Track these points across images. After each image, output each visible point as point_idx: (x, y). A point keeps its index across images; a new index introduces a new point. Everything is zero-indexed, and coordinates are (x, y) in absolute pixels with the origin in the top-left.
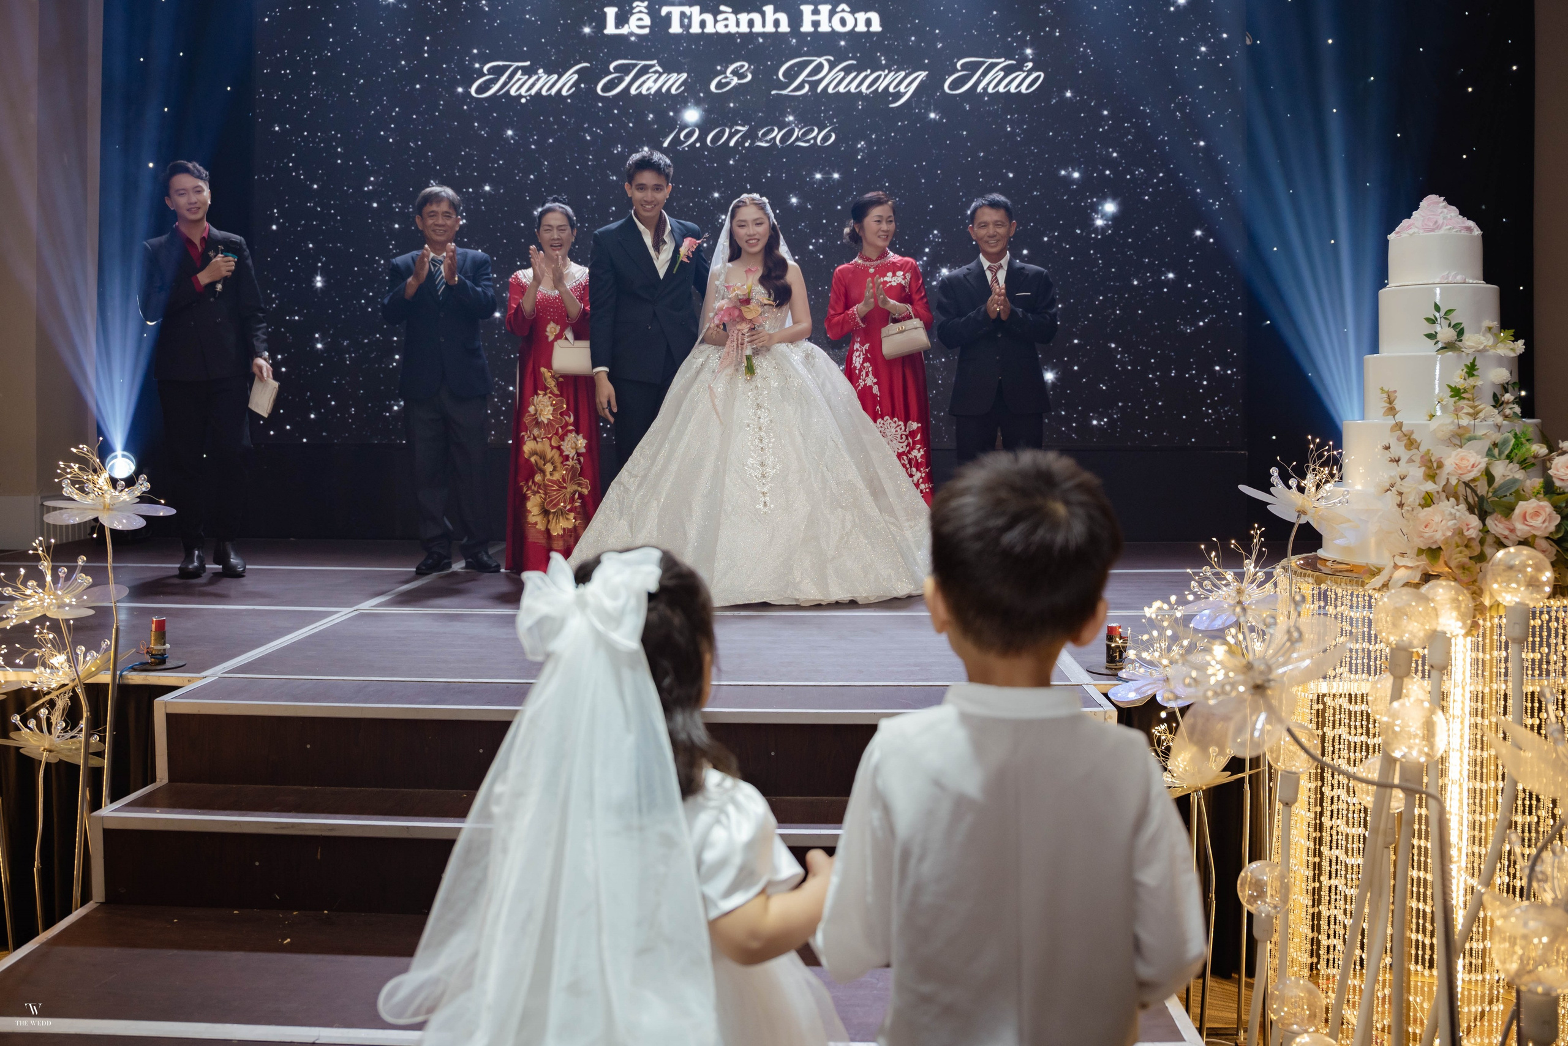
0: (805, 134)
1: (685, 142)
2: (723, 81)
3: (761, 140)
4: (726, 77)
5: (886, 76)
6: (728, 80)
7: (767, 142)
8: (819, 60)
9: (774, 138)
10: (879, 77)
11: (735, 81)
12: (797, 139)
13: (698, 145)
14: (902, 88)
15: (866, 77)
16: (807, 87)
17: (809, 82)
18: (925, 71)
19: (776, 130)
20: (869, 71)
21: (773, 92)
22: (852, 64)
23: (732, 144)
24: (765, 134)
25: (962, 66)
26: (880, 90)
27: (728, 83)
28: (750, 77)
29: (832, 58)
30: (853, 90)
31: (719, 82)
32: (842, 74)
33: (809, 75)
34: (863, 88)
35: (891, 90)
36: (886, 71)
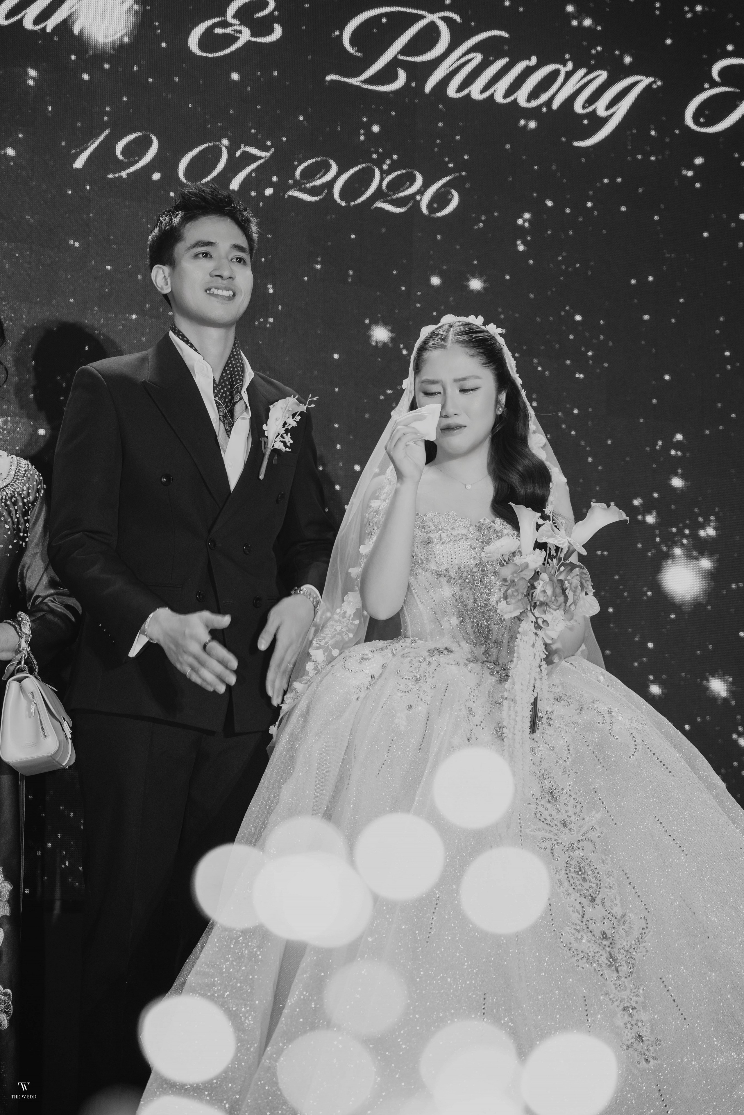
0: (396, 185)
1: (123, 166)
2: (218, 31)
3: (299, 186)
4: (225, 24)
5: (569, 75)
6: (229, 30)
7: (313, 191)
8: (430, 18)
9: (330, 185)
10: (555, 73)
11: (245, 35)
12: (379, 195)
13: (156, 176)
14: (600, 107)
15: (528, 72)
16: (402, 76)
17: (407, 66)
18: (647, 76)
19: (334, 169)
20: (534, 60)
21: (329, 78)
22: (500, 37)
23: (235, 185)
24: (310, 174)
25: (722, 72)
26: (555, 105)
27: (232, 39)
28: (278, 32)
29: (458, 18)
30: (499, 98)
31: (209, 31)
32: (478, 58)
33: (408, 49)
34: (522, 96)
35: (578, 107)
36: (570, 66)
